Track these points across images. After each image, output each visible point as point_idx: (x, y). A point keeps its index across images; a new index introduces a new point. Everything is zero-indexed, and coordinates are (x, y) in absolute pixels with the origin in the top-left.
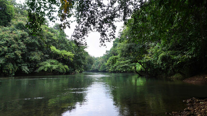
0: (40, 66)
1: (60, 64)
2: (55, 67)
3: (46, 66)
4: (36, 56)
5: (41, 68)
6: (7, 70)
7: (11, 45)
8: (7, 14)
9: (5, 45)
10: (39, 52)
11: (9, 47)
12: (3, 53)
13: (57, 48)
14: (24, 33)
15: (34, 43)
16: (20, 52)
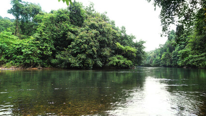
0: (110, 61)
1: (126, 59)
2: (122, 61)
3: (114, 61)
4: (107, 52)
5: (111, 63)
6: (87, 64)
7: (89, 43)
8: (81, 17)
9: (85, 43)
10: (108, 49)
11: (88, 44)
12: (84, 50)
13: (121, 44)
14: (97, 32)
15: (104, 40)
16: (95, 48)
